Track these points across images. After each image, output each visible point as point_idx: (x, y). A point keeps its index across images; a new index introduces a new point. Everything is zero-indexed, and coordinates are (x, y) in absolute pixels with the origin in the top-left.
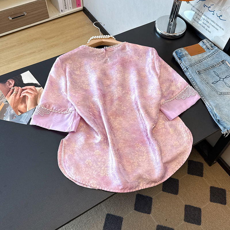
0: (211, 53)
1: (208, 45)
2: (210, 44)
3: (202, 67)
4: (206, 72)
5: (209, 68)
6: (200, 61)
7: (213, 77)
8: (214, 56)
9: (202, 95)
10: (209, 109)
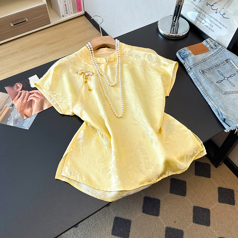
0: (215, 52)
1: (212, 44)
3: (206, 66)
4: (210, 71)
5: (213, 67)
6: (204, 61)
7: (217, 76)
8: (218, 55)
9: (206, 95)
10: (214, 108)
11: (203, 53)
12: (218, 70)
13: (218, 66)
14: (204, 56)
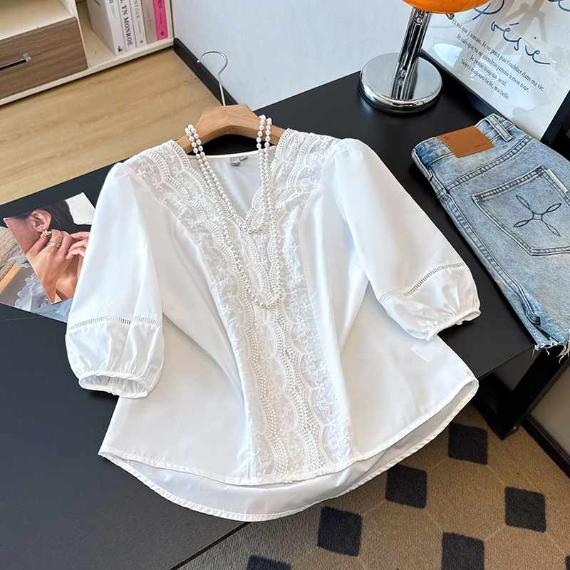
0: (508, 149)
1: (501, 130)
2: (506, 125)
3: (487, 184)
4: (498, 197)
5: (504, 188)
6: (482, 170)
7: (516, 210)
8: (517, 157)
9: (489, 258)
10: (510, 291)
11: (479, 154)
12: (517, 193)
13: (517, 184)
14: (480, 158)
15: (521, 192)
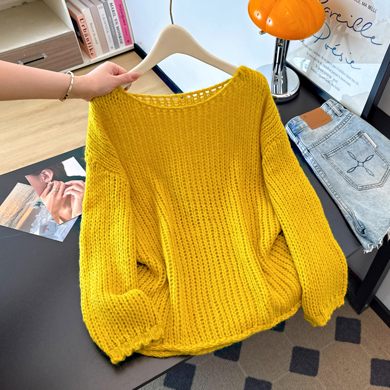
0: (341, 121)
1: (336, 109)
2: (338, 107)
3: (330, 146)
4: (337, 153)
5: (340, 147)
6: (326, 137)
7: (348, 161)
8: (346, 126)
9: (335, 193)
10: (347, 214)
11: (324, 126)
12: (348, 150)
13: (348, 144)
14: (326, 129)
15: (350, 149)
